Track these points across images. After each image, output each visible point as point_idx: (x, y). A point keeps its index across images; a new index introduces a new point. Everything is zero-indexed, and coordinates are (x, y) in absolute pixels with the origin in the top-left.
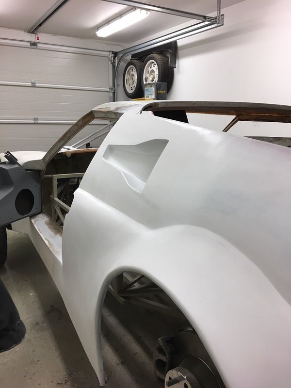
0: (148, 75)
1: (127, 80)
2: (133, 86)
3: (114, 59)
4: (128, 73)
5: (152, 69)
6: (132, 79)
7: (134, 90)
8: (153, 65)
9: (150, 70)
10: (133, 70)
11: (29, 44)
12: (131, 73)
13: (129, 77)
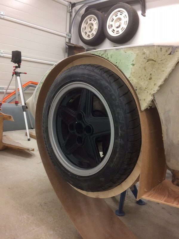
0: (113, 23)
1: (83, 28)
2: (90, 34)
3: (72, 9)
4: (85, 22)
5: (117, 17)
6: (91, 27)
7: (91, 37)
8: (119, 13)
9: (115, 18)
10: (93, 19)
12: (89, 22)
13: (87, 26)
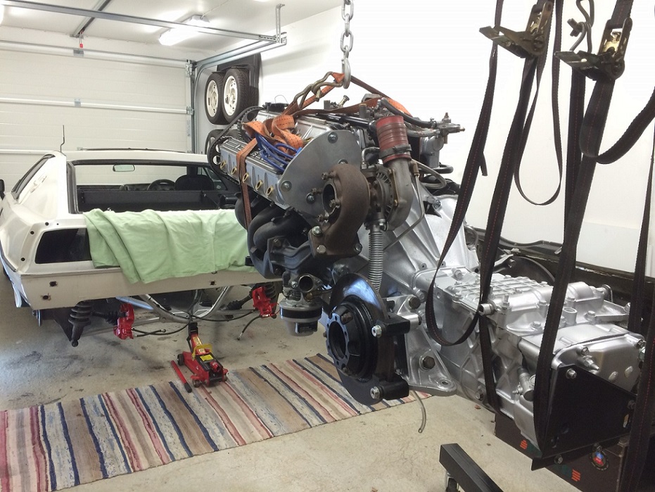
0: (228, 95)
1: (209, 98)
2: (215, 108)
3: (193, 70)
4: (210, 90)
5: (233, 87)
6: (214, 98)
7: (215, 113)
8: (233, 82)
10: (215, 87)
11: (72, 51)
13: (211, 95)
